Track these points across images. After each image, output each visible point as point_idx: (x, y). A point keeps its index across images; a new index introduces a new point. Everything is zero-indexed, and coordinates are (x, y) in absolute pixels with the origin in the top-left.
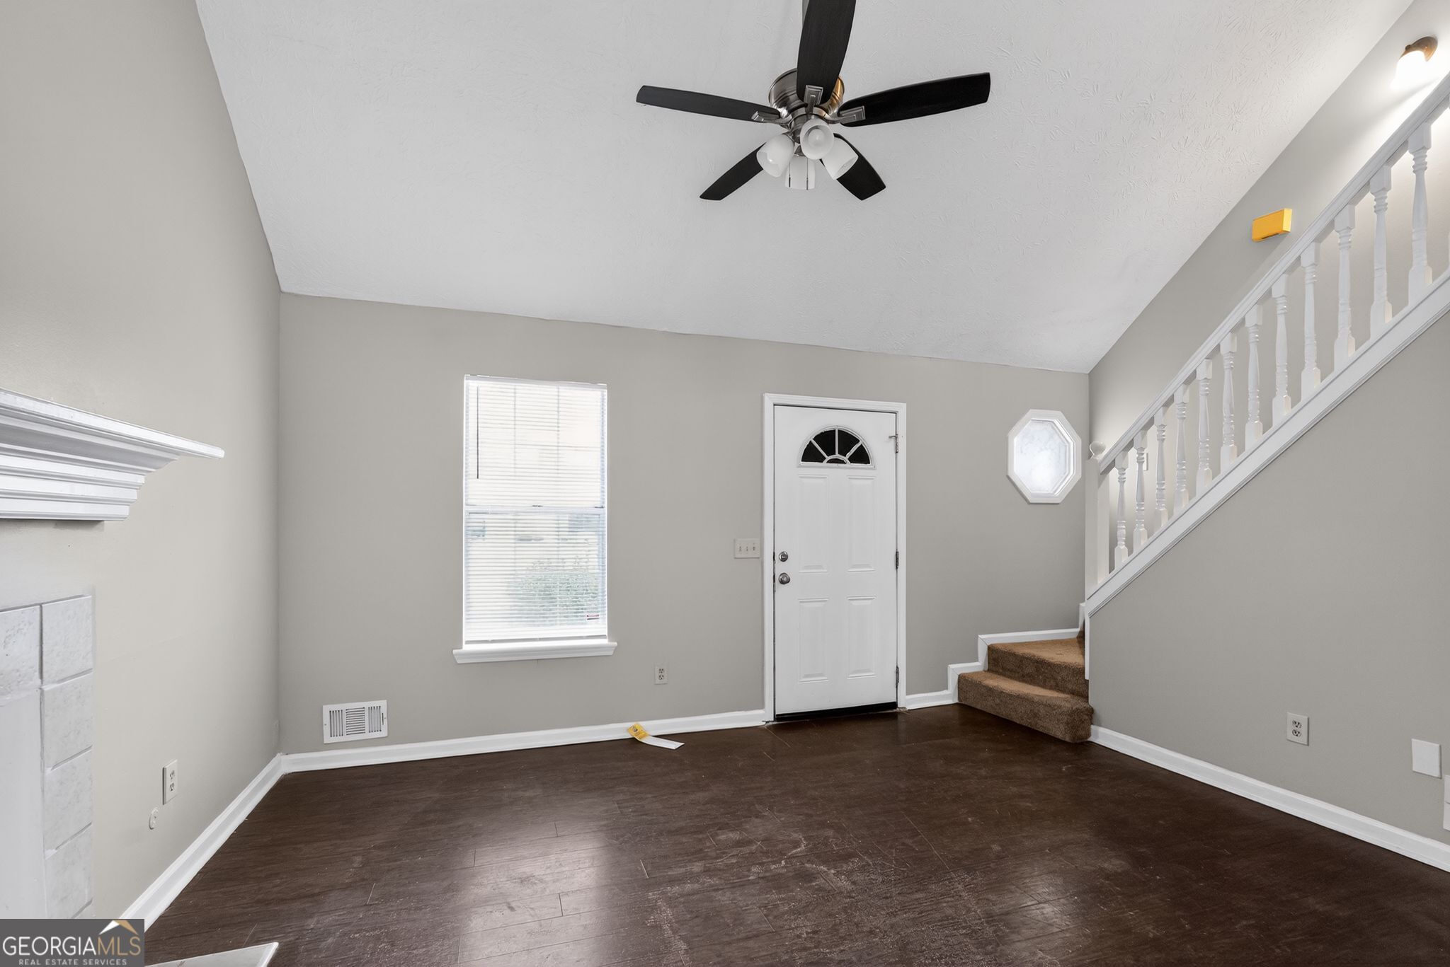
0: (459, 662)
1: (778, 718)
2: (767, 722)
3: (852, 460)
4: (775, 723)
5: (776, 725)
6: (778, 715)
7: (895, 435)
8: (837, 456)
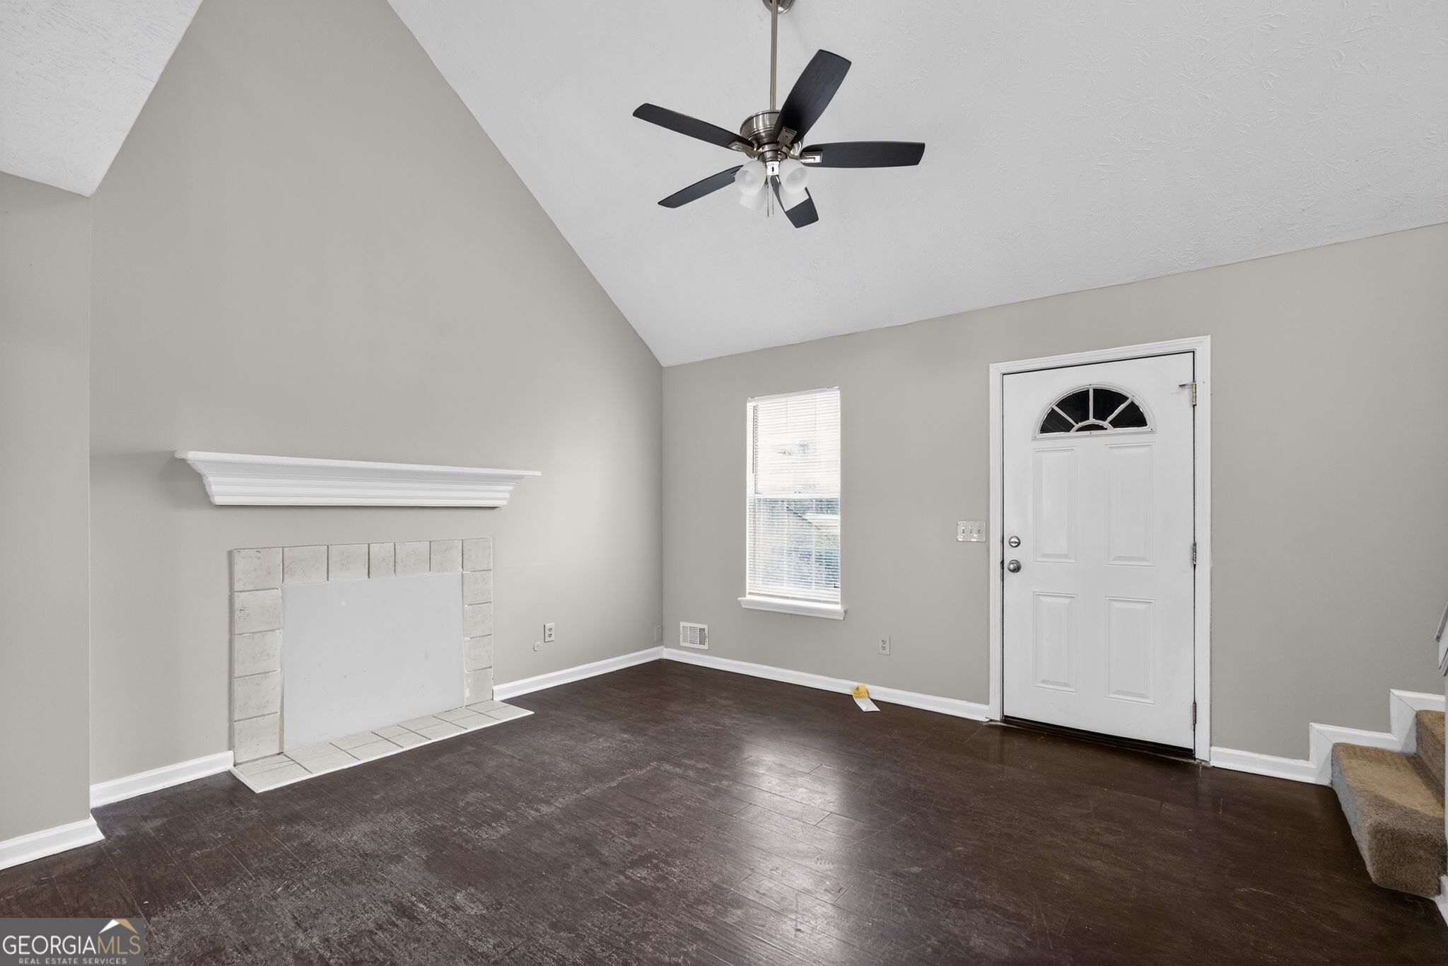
0: (744, 606)
1: (1006, 719)
2: (991, 720)
3: (1115, 423)
4: (1002, 724)
5: (1003, 726)
6: (1006, 717)
7: (1189, 380)
8: (1092, 421)
